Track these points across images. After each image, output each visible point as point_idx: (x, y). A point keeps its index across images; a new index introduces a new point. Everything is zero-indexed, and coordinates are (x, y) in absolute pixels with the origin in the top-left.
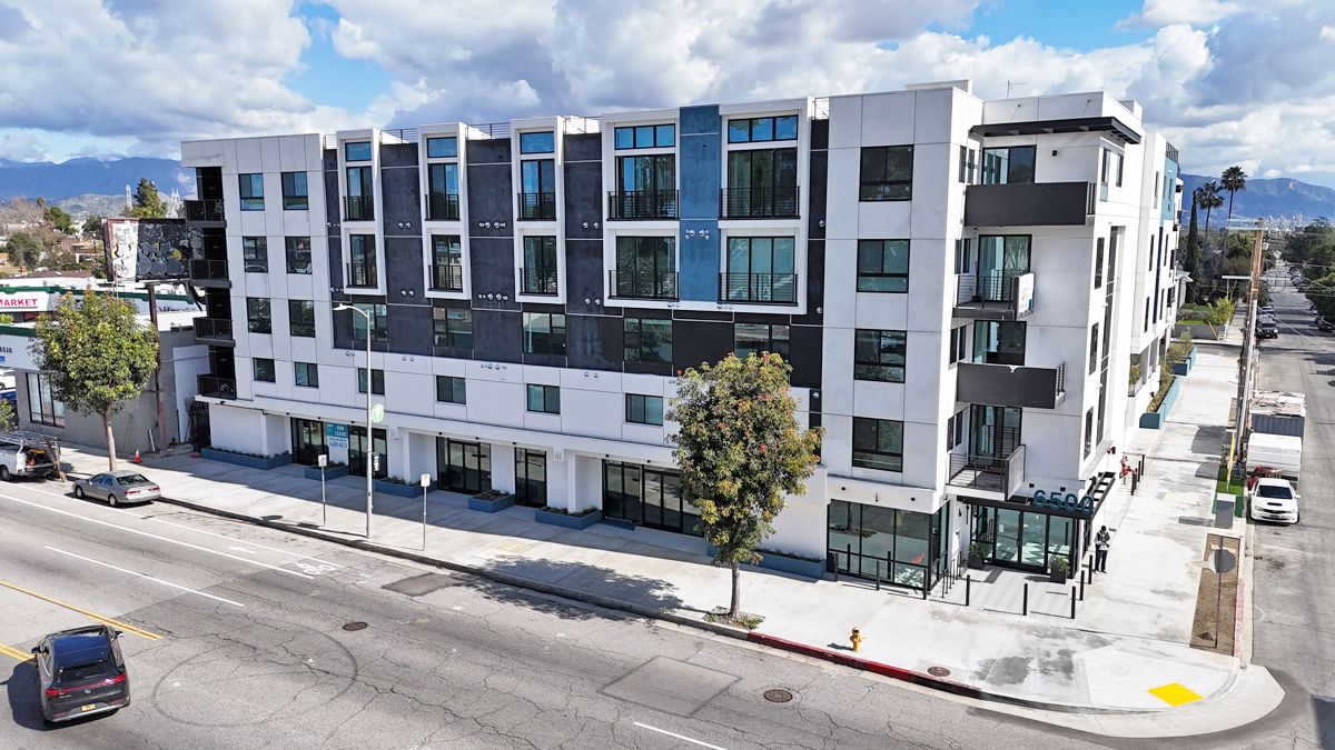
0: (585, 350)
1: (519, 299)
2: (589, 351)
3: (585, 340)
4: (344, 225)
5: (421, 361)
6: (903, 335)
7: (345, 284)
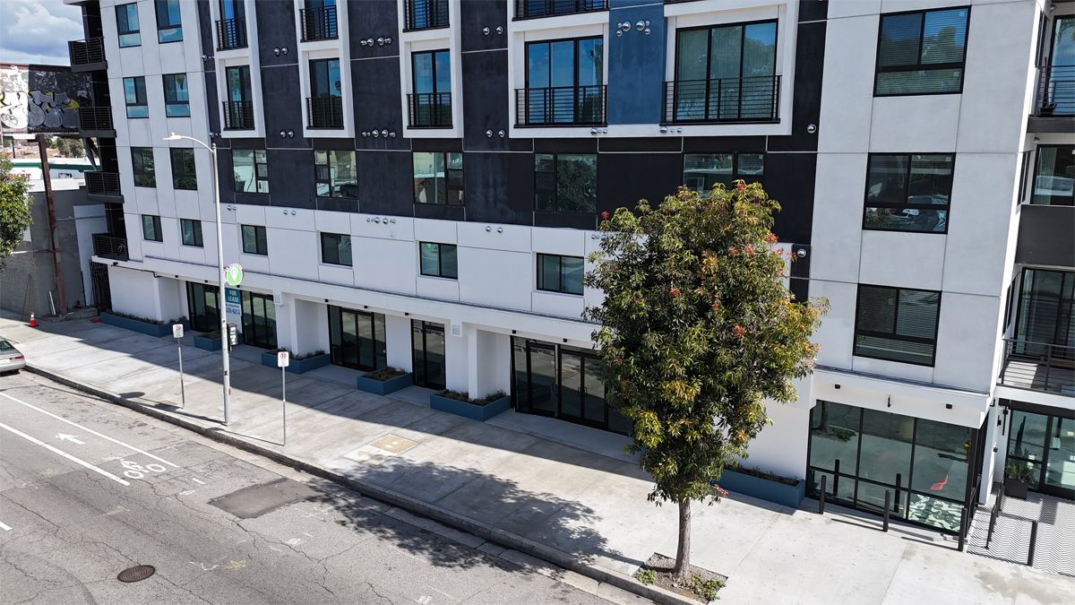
0: (487, 198)
1: (408, 134)
2: (491, 199)
3: (486, 185)
4: (218, 56)
5: (304, 214)
6: (948, 159)
7: (222, 126)
